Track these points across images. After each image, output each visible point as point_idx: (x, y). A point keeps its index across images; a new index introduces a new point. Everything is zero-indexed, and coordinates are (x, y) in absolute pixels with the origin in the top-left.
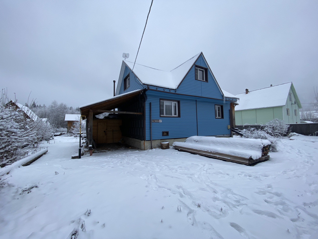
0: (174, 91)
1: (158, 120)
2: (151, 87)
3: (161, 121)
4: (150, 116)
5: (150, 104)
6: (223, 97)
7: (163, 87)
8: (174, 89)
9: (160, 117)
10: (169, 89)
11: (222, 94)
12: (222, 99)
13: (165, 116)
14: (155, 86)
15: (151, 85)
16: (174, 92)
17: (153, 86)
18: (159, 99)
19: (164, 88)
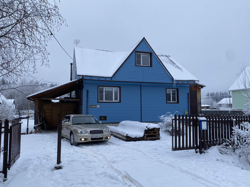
0: (111, 78)
1: (95, 106)
2: (86, 77)
3: (98, 106)
4: (87, 102)
5: (88, 91)
6: (173, 80)
7: (97, 77)
8: (109, 77)
9: (98, 102)
10: (104, 77)
11: (172, 78)
12: (173, 83)
13: (104, 101)
14: (89, 76)
15: (85, 76)
16: (110, 80)
17: (88, 76)
18: (97, 86)
19: (99, 77)
